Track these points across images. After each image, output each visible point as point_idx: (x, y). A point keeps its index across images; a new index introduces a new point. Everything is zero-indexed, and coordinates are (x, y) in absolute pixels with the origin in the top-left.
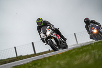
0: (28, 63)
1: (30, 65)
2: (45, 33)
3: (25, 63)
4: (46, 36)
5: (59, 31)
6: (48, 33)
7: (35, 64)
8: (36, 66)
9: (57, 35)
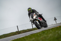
0: (39, 32)
1: (41, 33)
2: (32, 17)
3: (37, 32)
4: (33, 19)
5: (42, 16)
6: (34, 17)
7: (44, 33)
8: (44, 34)
9: (40, 18)
